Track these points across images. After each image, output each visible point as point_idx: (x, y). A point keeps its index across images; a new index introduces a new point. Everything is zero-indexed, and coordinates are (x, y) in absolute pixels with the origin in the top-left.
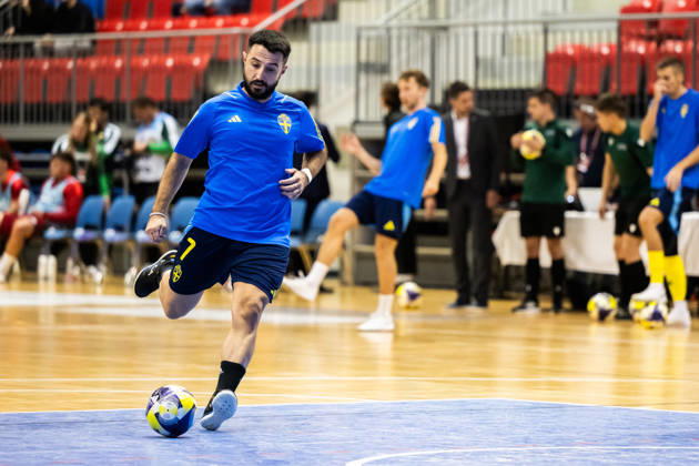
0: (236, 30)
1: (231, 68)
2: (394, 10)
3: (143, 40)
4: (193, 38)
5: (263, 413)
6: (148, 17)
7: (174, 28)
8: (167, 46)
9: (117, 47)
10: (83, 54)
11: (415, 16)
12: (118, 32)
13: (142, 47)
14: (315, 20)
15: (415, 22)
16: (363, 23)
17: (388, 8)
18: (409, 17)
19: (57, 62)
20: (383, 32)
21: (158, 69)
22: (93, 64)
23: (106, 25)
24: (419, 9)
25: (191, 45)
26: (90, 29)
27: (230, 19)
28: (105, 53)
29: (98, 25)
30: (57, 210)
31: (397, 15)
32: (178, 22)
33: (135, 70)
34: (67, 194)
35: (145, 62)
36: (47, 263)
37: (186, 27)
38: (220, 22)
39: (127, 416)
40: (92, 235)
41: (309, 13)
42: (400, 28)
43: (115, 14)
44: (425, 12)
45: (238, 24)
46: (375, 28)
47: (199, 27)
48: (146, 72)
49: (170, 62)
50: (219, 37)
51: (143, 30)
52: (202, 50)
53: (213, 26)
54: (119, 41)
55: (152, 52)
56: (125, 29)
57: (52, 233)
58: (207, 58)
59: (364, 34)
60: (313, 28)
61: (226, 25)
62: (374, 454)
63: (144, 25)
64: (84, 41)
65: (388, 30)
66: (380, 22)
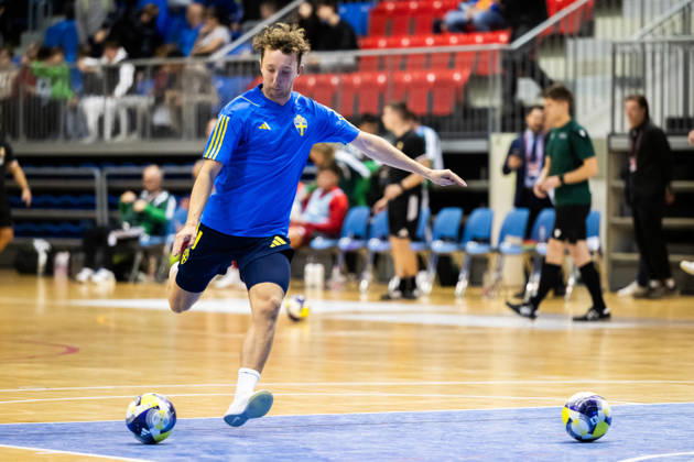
0: (495, 46)
1: (491, 82)
2: (648, 26)
3: (405, 57)
4: (453, 54)
5: (529, 415)
6: (411, 33)
7: (436, 44)
8: (428, 62)
9: (380, 64)
10: (347, 70)
11: (668, 31)
12: (382, 49)
13: (405, 63)
14: (572, 36)
15: (669, 37)
16: (618, 38)
17: (642, 25)
18: (663, 32)
19: (322, 78)
20: (638, 48)
21: (420, 84)
22: (357, 79)
23: (369, 41)
24: (673, 24)
25: (452, 61)
26: (353, 46)
27: (490, 36)
28: (369, 69)
29: (361, 42)
30: (323, 221)
31: (651, 31)
32: (439, 38)
33: (398, 86)
34: (333, 206)
35: (407, 78)
36: (314, 272)
37: (447, 43)
38: (479, 38)
39: (398, 419)
40: (357, 245)
41: (566, 29)
42: (653, 44)
43: (378, 31)
44: (678, 28)
45: (497, 41)
46: (630, 44)
47: (460, 43)
48: (408, 87)
49: (431, 78)
50: (479, 53)
51: (406, 46)
52: (462, 66)
53: (473, 42)
54: (382, 58)
55: (413, 67)
56: (389, 46)
57: (320, 243)
58: (467, 73)
59: (619, 49)
60: (570, 43)
61: (486, 42)
62: (638, 455)
63: (405, 42)
64: (348, 57)
65: (643, 45)
66: (636, 37)
